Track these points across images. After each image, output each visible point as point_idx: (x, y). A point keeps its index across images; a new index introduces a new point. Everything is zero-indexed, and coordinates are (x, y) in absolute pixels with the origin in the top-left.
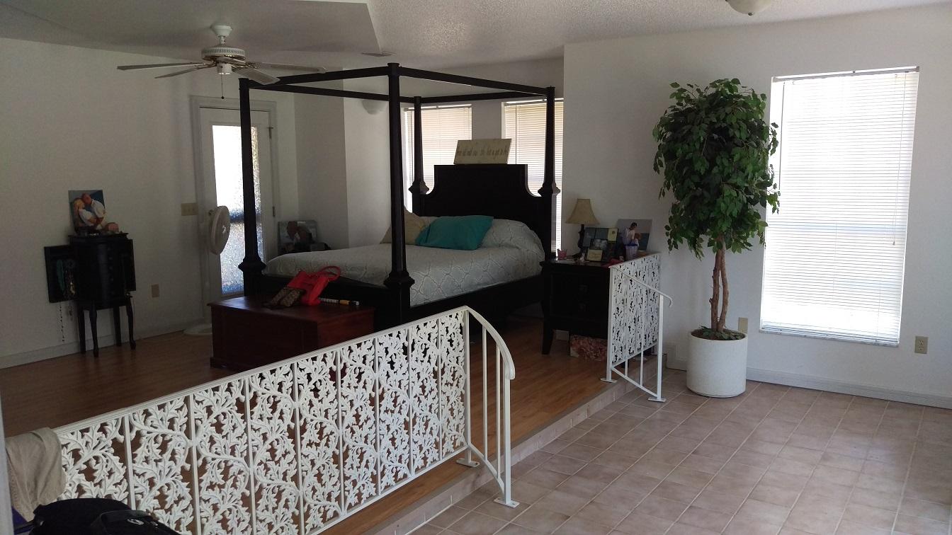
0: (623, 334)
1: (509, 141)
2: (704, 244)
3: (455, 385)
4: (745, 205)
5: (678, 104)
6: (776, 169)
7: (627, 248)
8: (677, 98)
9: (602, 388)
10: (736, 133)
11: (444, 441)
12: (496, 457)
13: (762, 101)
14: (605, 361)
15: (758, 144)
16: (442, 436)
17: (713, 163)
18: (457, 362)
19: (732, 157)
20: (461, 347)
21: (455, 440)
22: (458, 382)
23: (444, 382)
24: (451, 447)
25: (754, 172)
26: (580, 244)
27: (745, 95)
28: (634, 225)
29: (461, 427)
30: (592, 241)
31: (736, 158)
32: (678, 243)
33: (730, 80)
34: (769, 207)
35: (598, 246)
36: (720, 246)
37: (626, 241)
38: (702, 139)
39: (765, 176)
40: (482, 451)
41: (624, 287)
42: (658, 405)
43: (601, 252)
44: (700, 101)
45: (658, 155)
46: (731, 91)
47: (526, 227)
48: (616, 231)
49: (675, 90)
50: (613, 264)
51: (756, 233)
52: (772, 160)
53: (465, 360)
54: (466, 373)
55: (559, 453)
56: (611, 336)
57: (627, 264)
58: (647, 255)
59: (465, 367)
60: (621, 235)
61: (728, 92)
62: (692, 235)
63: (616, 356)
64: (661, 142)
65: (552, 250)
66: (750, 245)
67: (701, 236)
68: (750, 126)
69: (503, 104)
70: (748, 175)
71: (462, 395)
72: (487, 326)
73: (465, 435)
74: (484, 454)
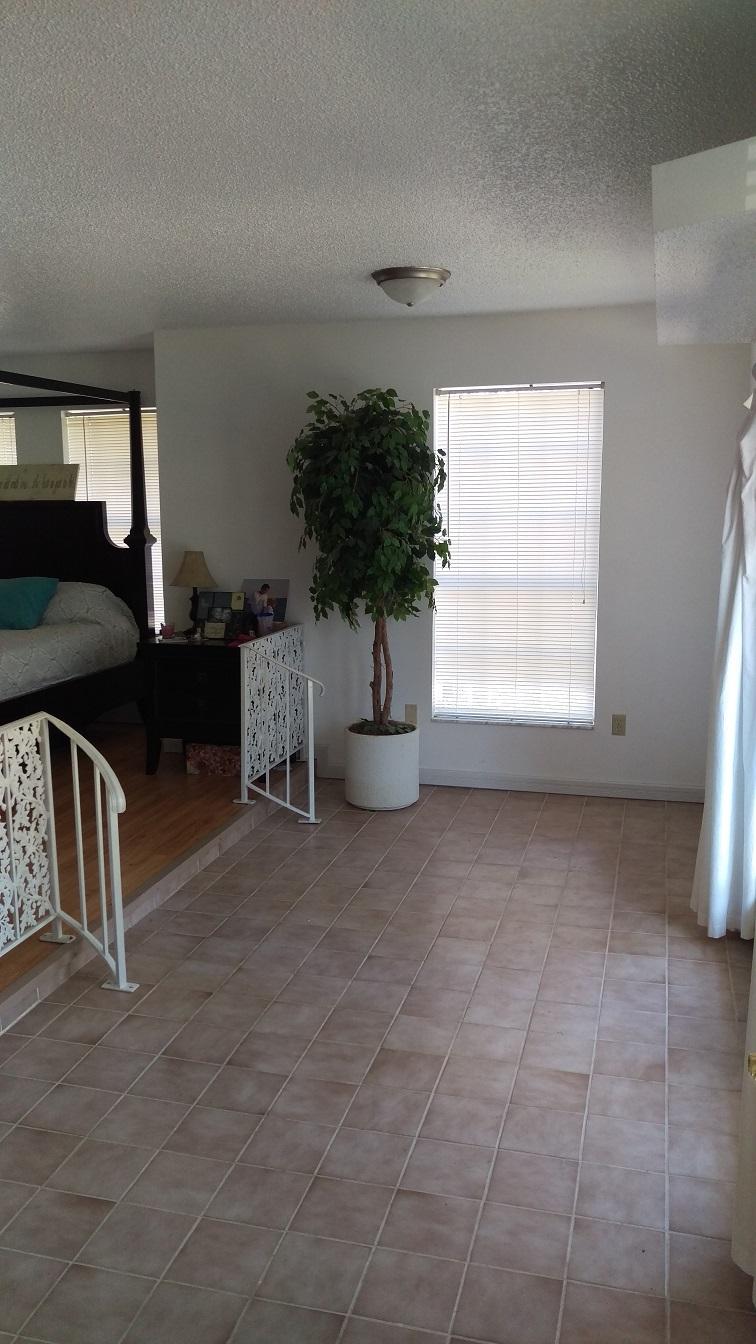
0: (260, 737)
1: (76, 467)
2: (360, 610)
3: (32, 829)
4: (410, 559)
5: (318, 421)
6: (444, 511)
7: (259, 618)
8: (316, 413)
9: (237, 812)
10: (395, 461)
11: (21, 912)
12: (101, 924)
13: (424, 419)
14: (238, 776)
15: (422, 476)
16: (18, 904)
17: (368, 503)
18: (35, 796)
19: (391, 495)
20: (39, 772)
21: (38, 907)
22: (37, 824)
23: (17, 826)
24: (31, 920)
25: (418, 515)
26: (193, 615)
27: (402, 411)
28: (265, 588)
29: (45, 888)
30: (211, 610)
31: (397, 496)
32: (327, 609)
33: (384, 391)
34: (438, 560)
35: (218, 617)
36: (380, 613)
37: (257, 609)
38: (353, 469)
39: (432, 520)
40: (79, 919)
41: (259, 672)
42: (312, 828)
43: (222, 626)
44: (347, 417)
45: (295, 492)
46: (387, 404)
47: (109, 592)
48: (242, 595)
49: (313, 402)
50: (243, 642)
51: (423, 594)
52: (439, 498)
53: (45, 792)
54: (48, 810)
55: (187, 909)
56: (246, 740)
57: (261, 641)
58: (286, 627)
59: (46, 802)
60: (249, 602)
61: (382, 406)
62: (345, 600)
63: (253, 768)
64: (297, 472)
65: (150, 624)
66: (417, 610)
67: (355, 600)
68: (412, 454)
69: (62, 413)
70: (412, 518)
71: (44, 843)
72: (77, 739)
73: (51, 898)
74: (81, 922)
